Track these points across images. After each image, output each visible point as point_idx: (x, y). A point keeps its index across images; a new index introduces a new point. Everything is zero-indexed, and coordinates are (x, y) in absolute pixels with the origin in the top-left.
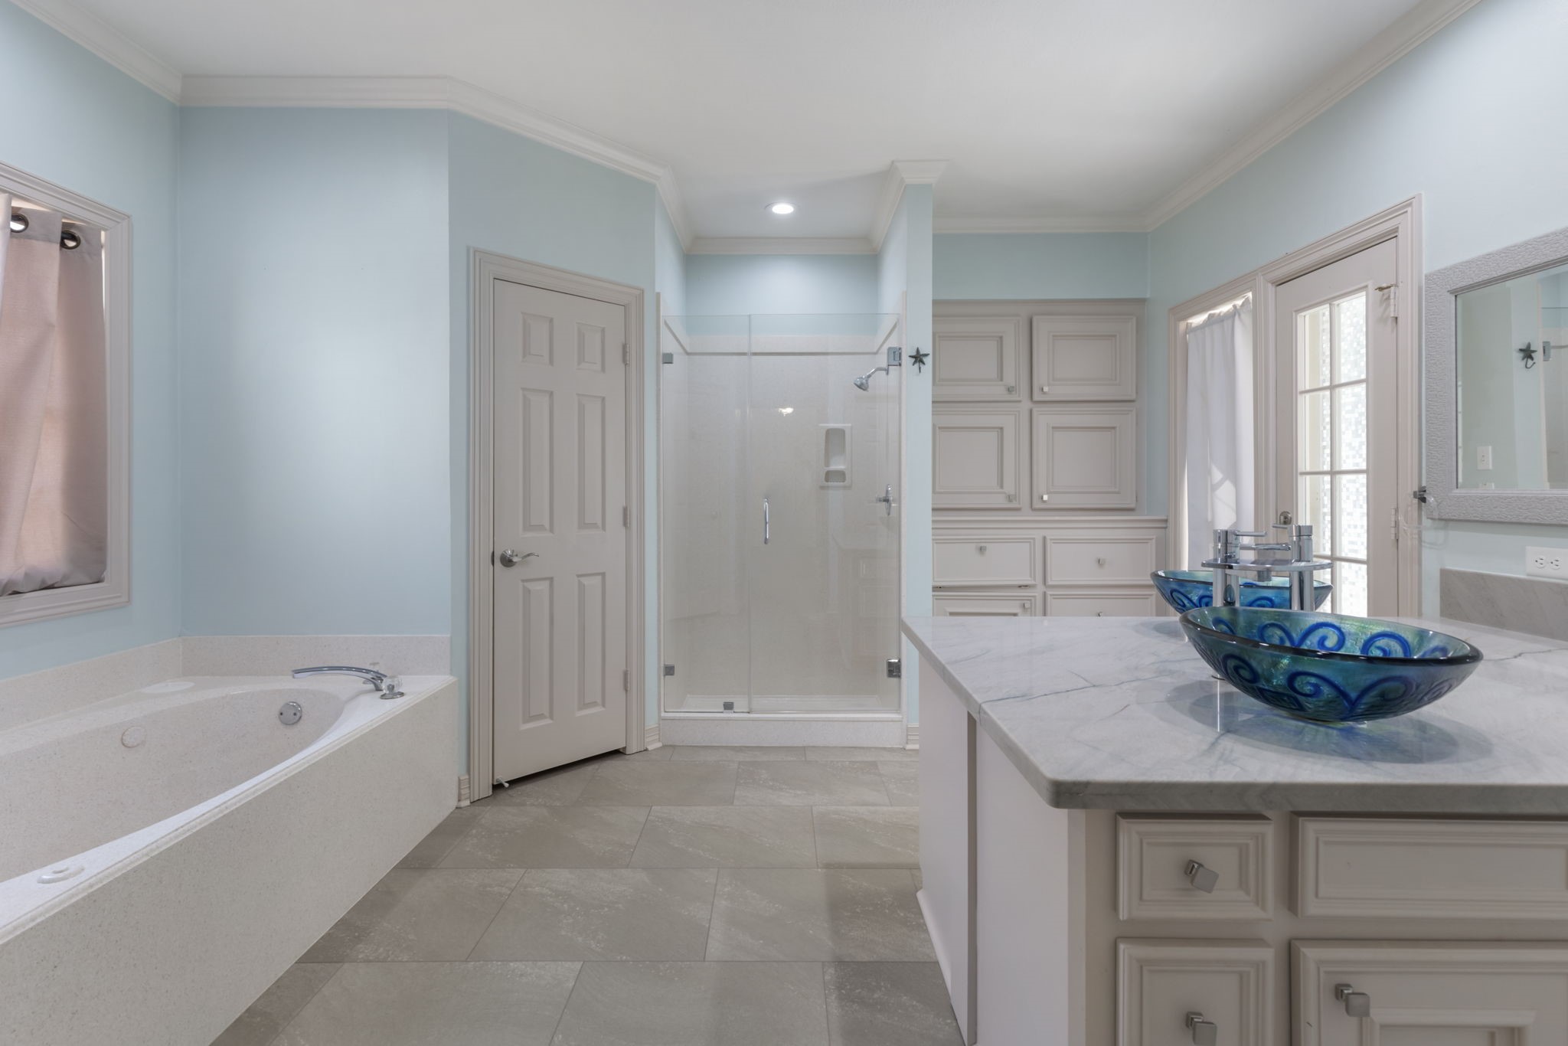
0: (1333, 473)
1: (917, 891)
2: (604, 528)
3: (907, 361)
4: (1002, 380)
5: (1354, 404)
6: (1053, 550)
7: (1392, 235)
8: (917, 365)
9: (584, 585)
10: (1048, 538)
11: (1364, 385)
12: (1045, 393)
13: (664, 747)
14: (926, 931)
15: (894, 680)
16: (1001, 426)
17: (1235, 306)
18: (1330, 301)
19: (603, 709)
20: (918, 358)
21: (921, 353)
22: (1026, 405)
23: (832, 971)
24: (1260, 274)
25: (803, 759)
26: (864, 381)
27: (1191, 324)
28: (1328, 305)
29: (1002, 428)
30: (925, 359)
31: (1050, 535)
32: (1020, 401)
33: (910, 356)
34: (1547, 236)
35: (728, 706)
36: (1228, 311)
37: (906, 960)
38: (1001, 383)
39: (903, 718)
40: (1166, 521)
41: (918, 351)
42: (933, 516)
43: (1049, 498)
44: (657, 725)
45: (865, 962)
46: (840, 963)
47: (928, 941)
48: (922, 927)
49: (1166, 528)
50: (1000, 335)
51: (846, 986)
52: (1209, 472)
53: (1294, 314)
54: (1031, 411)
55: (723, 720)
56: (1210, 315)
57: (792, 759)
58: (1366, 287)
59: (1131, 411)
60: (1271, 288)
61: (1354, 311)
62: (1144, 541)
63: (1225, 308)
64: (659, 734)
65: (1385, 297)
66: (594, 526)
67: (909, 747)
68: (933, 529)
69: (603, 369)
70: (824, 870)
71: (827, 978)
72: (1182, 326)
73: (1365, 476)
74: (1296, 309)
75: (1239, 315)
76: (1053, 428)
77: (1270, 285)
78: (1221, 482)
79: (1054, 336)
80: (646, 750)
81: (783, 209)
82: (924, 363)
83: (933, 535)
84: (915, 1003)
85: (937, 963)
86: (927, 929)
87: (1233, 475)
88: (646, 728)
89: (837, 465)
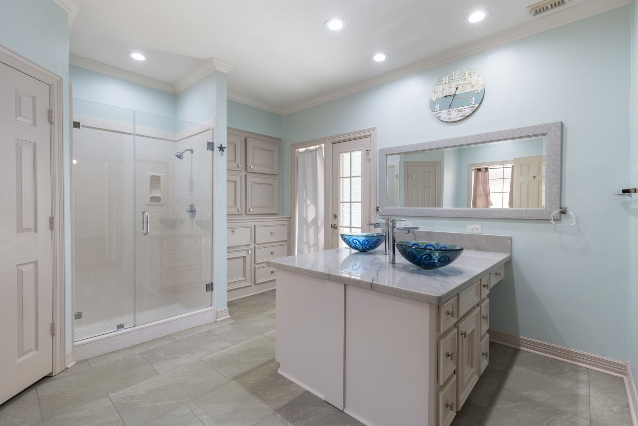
0: (351, 202)
1: (277, 371)
2: (36, 231)
3: (216, 149)
4: (236, 162)
5: (357, 183)
6: (258, 230)
7: (369, 136)
8: (221, 152)
9: (22, 271)
10: (256, 225)
11: (360, 178)
12: (251, 169)
13: (78, 363)
14: (293, 383)
15: (210, 292)
16: (235, 180)
17: (316, 148)
18: (351, 152)
19: (37, 352)
20: (221, 148)
21: (223, 146)
22: (244, 173)
23: (278, 415)
24: (328, 139)
25: (174, 340)
26: (181, 154)
27: (299, 151)
28: (350, 153)
29: (235, 182)
30: (224, 150)
31: (256, 224)
32: (242, 171)
33: (218, 147)
34: (409, 145)
35: (120, 327)
36: (313, 149)
37: (297, 396)
38: (235, 163)
39: (215, 308)
40: (290, 218)
41: (221, 145)
42: (227, 218)
43: (252, 210)
44: (72, 351)
45: (286, 405)
46: (278, 411)
47: (297, 386)
48: (290, 383)
49: (289, 220)
50: (235, 143)
51: (289, 417)
52: (306, 202)
53: (339, 154)
54: (246, 176)
55: (119, 335)
56: (306, 149)
57: (168, 342)
58: (362, 149)
59: (277, 178)
60: (331, 144)
61: (358, 156)
62: (284, 225)
63: (312, 148)
64: (73, 356)
65: (367, 153)
66: (29, 230)
67: (218, 320)
68: (227, 223)
69: (34, 124)
70: (235, 381)
71: (279, 418)
72: (296, 150)
73: (361, 203)
74: (339, 152)
75: (318, 151)
76: (254, 183)
77: (331, 143)
78: (310, 205)
79: (254, 147)
80: (67, 368)
81: (138, 57)
82: (224, 151)
83: (227, 226)
84: (315, 408)
85: (307, 391)
86: (293, 382)
87: (315, 203)
88: (66, 355)
89: (156, 194)
